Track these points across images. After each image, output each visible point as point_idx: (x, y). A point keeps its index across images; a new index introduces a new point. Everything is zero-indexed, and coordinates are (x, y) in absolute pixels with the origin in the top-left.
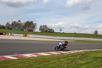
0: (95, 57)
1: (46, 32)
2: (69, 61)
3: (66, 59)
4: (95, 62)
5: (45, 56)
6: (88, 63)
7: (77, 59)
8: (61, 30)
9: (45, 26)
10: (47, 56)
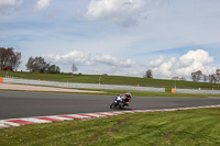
0: (144, 127)
1: (42, 71)
2: (90, 135)
3: (83, 130)
4: (144, 136)
5: (37, 124)
6: (130, 138)
7: (108, 130)
8: (74, 68)
9: (40, 60)
10: (42, 124)
